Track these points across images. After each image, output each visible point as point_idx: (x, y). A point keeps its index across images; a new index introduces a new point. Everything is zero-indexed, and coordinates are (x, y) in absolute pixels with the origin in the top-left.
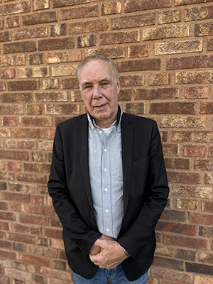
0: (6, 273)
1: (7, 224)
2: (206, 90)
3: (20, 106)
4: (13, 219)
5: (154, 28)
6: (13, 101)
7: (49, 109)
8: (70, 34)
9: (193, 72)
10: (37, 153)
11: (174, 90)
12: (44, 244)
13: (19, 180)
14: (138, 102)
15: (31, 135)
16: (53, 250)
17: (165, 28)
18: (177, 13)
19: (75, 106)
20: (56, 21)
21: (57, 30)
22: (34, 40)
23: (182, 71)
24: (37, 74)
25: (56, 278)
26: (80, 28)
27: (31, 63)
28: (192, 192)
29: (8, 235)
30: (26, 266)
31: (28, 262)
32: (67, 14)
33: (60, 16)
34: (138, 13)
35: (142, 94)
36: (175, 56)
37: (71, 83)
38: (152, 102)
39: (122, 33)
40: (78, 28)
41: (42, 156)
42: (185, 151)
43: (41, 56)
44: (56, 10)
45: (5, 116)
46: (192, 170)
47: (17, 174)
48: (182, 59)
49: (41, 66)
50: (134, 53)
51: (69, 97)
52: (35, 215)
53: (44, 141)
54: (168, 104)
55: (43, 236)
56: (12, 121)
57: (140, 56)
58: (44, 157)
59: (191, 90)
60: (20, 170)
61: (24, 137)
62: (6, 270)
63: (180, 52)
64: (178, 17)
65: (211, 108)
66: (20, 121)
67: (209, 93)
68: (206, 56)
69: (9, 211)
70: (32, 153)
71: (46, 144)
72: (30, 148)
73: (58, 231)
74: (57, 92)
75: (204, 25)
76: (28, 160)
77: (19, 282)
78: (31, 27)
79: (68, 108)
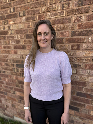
0: (3, 103)
1: (2, 85)
2: (67, 33)
3: (2, 41)
4: (3, 84)
5: (46, 7)
7: (12, 42)
8: (16, 12)
9: (62, 25)
12: (14, 93)
13: (4, 69)
15: (6, 52)
16: (17, 96)
17: (50, 6)
19: (20, 41)
20: (11, 7)
21: (12, 10)
22: (5, 15)
23: (58, 25)
24: (7, 29)
25: (19, 106)
27: (4, 24)
29: (2, 89)
30: (9, 101)
32: (15, 3)
33: (12, 4)
36: (55, 19)
37: (18, 31)
39: (34, 10)
40: (19, 9)
41: (11, 60)
43: (7, 21)
44: (11, 2)
47: (3, 67)
48: (58, 20)
49: (8, 25)
50: (39, 18)
51: (18, 38)
52: (10, 82)
53: (11, 55)
55: (13, 90)
56: (0, 47)
57: (41, 19)
59: (62, 33)
60: (4, 66)
61: (4, 53)
63: (56, 17)
64: (55, 1)
65: (69, 41)
66: (3, 47)
67: (69, 34)
68: (67, 18)
69: (2, 80)
70: (8, 59)
71: (12, 56)
72: (7, 57)
73: (18, 89)
74: (13, 35)
75: (65, 4)
76: (6, 62)
77: (7, 107)
78: (3, 10)
79: (18, 42)
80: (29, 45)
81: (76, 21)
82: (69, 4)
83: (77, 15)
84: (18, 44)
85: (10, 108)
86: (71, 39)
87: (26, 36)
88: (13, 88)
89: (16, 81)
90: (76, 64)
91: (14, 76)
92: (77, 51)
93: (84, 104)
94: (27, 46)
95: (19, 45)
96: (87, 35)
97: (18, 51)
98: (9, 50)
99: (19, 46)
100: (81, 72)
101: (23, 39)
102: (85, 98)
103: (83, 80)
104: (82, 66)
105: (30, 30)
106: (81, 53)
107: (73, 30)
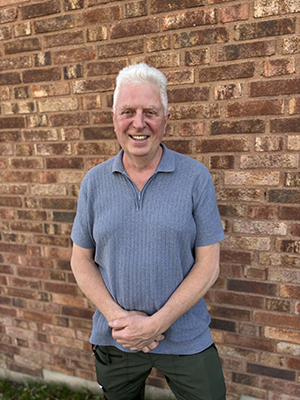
0: (8, 332)
1: (4, 278)
2: (200, 125)
3: (8, 145)
4: (10, 273)
5: (142, 57)
6: (1, 141)
7: (39, 149)
8: (55, 64)
9: (186, 106)
10: (30, 198)
12: (44, 299)
13: (13, 229)
15: (23, 179)
16: (55, 306)
17: (154, 57)
18: (166, 38)
19: (66, 145)
20: (40, 49)
21: (42, 59)
22: (18, 71)
23: (175, 105)
24: (24, 110)
25: (60, 335)
26: (65, 57)
27: (16, 97)
29: (6, 290)
30: (28, 323)
31: (30, 319)
32: (51, 41)
33: (43, 43)
34: (125, 39)
37: (60, 119)
39: (109, 63)
40: (63, 57)
41: (35, 202)
43: (26, 89)
44: (38, 36)
47: (11, 222)
48: (174, 91)
49: (28, 101)
51: (59, 136)
52: (33, 267)
53: (37, 186)
55: (43, 290)
56: (1, 163)
58: (38, 203)
59: (185, 126)
60: (13, 218)
61: (15, 181)
62: (7, 329)
63: (171, 83)
64: (167, 44)
65: (206, 147)
66: (10, 163)
67: (204, 129)
68: (199, 88)
69: (6, 263)
70: (25, 199)
71: (38, 189)
72: (22, 193)
73: (58, 285)
74: (46, 130)
75: (195, 53)
76: (21, 206)
77: (21, 342)
78: (13, 56)
79: (59, 148)
80: (93, 156)
81: (222, 97)
82: (205, 52)
83: (225, 83)
84: (58, 154)
85: (30, 345)
86: (212, 141)
87: (84, 133)
88: (43, 285)
89: (52, 263)
90: (224, 206)
91: (46, 248)
92: (227, 172)
93: (248, 309)
94: (87, 160)
95: (63, 156)
96: (249, 132)
97: (60, 175)
98: (32, 170)
99: (63, 159)
100: (238, 225)
101: (75, 139)
102: (250, 294)
103: (242, 246)
104: (240, 211)
105: (97, 114)
106: (237, 178)
107: (216, 120)
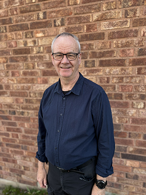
0: (18, 163)
1: (17, 135)
2: (132, 51)
3: (21, 64)
4: (20, 132)
5: (100, 13)
6: (17, 61)
7: (38, 66)
8: (49, 18)
9: (124, 40)
10: (33, 92)
11: (112, 52)
13: (22, 108)
14: (92, 59)
15: (28, 82)
17: (107, 13)
18: (114, 3)
20: (40, 10)
21: (41, 16)
22: (27, 22)
23: (118, 40)
24: (30, 44)
26: (55, 14)
27: (26, 37)
28: (125, 113)
29: (18, 141)
30: (30, 158)
32: (47, 5)
33: (42, 7)
34: (90, 4)
35: (94, 55)
36: (113, 31)
38: (100, 59)
39: (80, 17)
40: (53, 14)
41: (35, 94)
42: (120, 88)
43: (32, 33)
44: (39, 3)
45: (12, 70)
46: (124, 100)
47: (21, 105)
48: (118, 32)
49: (32, 39)
50: (88, 29)
51: (50, 58)
52: (33, 129)
53: (37, 85)
54: (109, 60)
56: (17, 73)
57: (92, 30)
58: (37, 95)
59: (123, 51)
60: (23, 103)
61: (24, 83)
62: (18, 161)
63: (116, 27)
64: (114, 6)
65: (135, 62)
66: (21, 73)
67: (134, 53)
68: (132, 30)
69: (18, 127)
70: (30, 93)
71: (38, 87)
72: (28, 90)
74: (42, 55)
75: (130, 10)
76: (27, 96)
77: (26, 168)
78: (25, 14)
79: (50, 64)
81: (145, 35)
82: (137, 10)
84: (49, 68)
85: (31, 170)
86: (138, 59)
90: (144, 95)
95: (52, 69)
97: (50, 79)
98: (34, 77)
99: (52, 71)
107: (141, 48)
